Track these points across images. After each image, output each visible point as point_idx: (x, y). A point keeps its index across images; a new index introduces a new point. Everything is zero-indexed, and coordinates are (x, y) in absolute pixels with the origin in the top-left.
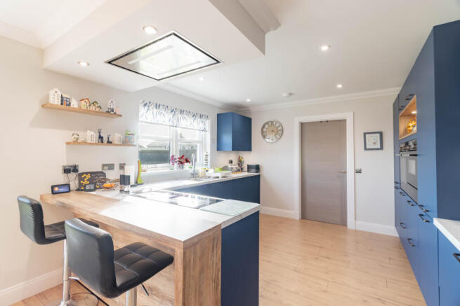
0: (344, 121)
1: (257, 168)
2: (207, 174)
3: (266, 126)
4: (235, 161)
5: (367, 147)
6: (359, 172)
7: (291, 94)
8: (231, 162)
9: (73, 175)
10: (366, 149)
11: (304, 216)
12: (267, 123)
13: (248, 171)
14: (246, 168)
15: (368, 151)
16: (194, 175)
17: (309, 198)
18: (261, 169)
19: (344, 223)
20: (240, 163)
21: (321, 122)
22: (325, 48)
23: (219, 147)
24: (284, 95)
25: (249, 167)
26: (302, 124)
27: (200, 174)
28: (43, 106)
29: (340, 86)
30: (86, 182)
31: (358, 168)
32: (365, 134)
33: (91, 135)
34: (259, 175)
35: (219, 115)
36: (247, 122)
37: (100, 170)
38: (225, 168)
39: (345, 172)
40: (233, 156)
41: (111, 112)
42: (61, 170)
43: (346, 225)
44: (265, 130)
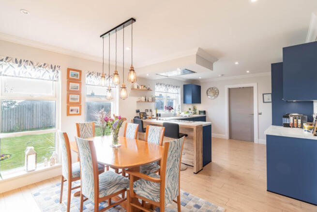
0: (253, 87)
1: (204, 112)
2: (181, 115)
3: (209, 90)
4: (192, 109)
5: (265, 101)
6: (261, 114)
7: (222, 75)
8: (190, 109)
9: (138, 113)
10: (264, 102)
11: (231, 137)
12: (210, 89)
13: (199, 114)
14: (198, 112)
15: (265, 104)
16: (175, 115)
17: (233, 128)
18: (206, 113)
19: (252, 140)
20: (195, 109)
21: (240, 88)
22: (237, 63)
23: (184, 101)
24: (220, 75)
25: (200, 112)
26: (229, 89)
27: (177, 115)
28: (132, 89)
29: (248, 72)
30: (142, 116)
31: (260, 112)
32: (263, 94)
33: (143, 99)
34: (205, 117)
35: (184, 86)
36: (199, 88)
37: (144, 112)
38: (188, 112)
39: (253, 114)
40: (191, 106)
41: (149, 89)
42: (135, 111)
43: (254, 142)
44: (208, 92)
